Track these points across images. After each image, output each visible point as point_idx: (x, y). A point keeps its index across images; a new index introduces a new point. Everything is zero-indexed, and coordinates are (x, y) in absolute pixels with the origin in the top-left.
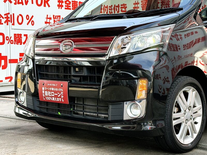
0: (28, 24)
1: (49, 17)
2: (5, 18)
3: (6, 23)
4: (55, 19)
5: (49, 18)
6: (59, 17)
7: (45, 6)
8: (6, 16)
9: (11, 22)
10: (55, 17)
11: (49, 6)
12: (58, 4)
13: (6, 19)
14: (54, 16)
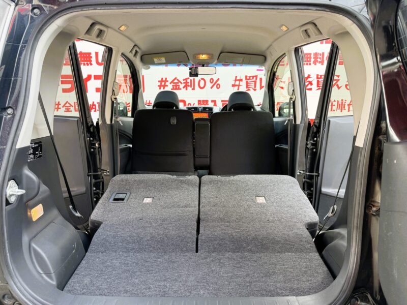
0: (212, 88)
1: (238, 78)
2: (184, 83)
3: (185, 88)
6: (255, 78)
8: (185, 81)
9: (191, 87)
10: (248, 78)
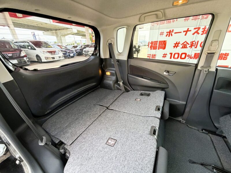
13: (191, 45)
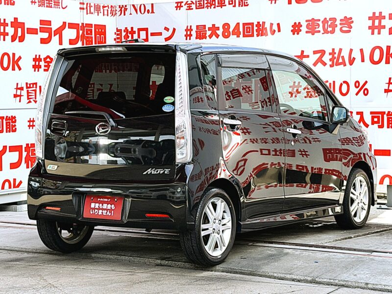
4: (29, 89)
5: (20, 89)
7: (13, 69)
11: (20, 69)
12: (34, 63)
14: (27, 84)
